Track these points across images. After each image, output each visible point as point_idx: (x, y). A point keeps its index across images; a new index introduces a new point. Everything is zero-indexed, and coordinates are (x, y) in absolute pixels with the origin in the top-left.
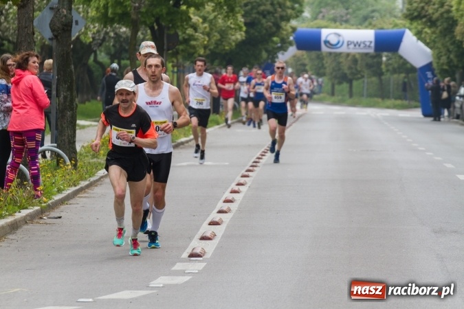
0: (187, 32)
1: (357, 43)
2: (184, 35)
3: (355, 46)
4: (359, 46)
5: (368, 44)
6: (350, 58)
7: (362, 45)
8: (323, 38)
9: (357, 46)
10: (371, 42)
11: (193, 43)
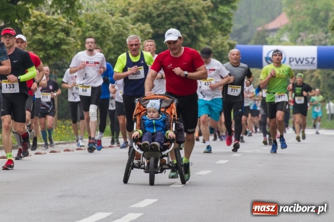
0: (58, 36)
1: (300, 59)
2: (55, 39)
3: (297, 62)
4: (302, 62)
5: (310, 60)
6: (313, 80)
7: (305, 62)
8: (265, 55)
9: (300, 63)
10: (314, 58)
11: (64, 47)
